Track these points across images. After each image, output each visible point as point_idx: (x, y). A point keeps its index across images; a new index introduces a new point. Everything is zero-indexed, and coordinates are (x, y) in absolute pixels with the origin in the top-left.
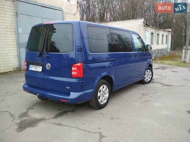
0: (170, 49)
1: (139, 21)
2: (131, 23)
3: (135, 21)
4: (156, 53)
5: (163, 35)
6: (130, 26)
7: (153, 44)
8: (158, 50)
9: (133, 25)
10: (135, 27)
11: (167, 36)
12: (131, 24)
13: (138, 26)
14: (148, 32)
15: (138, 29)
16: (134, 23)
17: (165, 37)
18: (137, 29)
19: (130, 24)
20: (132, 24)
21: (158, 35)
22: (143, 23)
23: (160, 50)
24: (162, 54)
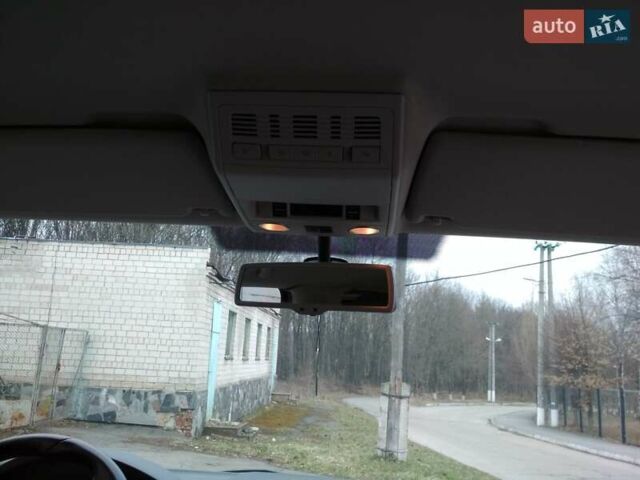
0: (275, 379)
1: (190, 254)
2: (153, 258)
3: (173, 254)
4: (238, 400)
5: (260, 326)
6: (150, 270)
7: (232, 359)
8: (245, 382)
9: (164, 271)
10: (168, 276)
11: (269, 329)
12: (152, 264)
13: (184, 277)
14: (220, 306)
15: (183, 289)
16: (168, 259)
17: (264, 330)
18: (178, 289)
19: (147, 264)
20: (157, 265)
21: (248, 321)
22: (208, 265)
23: (250, 382)
24: (256, 402)
